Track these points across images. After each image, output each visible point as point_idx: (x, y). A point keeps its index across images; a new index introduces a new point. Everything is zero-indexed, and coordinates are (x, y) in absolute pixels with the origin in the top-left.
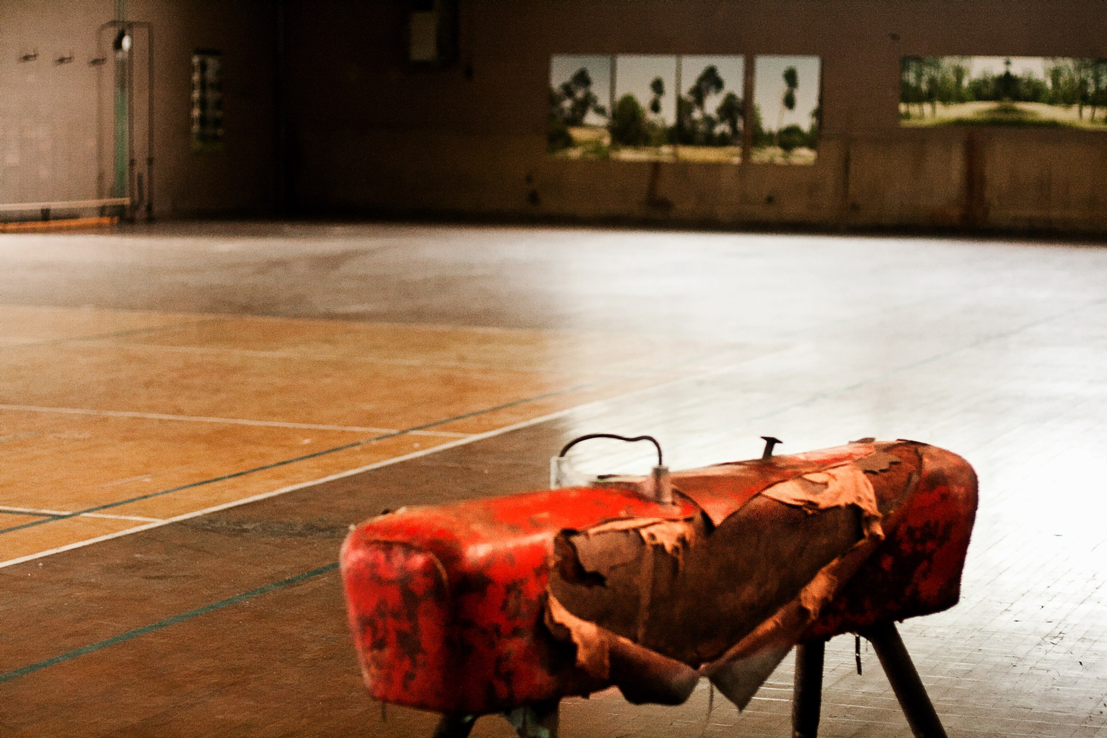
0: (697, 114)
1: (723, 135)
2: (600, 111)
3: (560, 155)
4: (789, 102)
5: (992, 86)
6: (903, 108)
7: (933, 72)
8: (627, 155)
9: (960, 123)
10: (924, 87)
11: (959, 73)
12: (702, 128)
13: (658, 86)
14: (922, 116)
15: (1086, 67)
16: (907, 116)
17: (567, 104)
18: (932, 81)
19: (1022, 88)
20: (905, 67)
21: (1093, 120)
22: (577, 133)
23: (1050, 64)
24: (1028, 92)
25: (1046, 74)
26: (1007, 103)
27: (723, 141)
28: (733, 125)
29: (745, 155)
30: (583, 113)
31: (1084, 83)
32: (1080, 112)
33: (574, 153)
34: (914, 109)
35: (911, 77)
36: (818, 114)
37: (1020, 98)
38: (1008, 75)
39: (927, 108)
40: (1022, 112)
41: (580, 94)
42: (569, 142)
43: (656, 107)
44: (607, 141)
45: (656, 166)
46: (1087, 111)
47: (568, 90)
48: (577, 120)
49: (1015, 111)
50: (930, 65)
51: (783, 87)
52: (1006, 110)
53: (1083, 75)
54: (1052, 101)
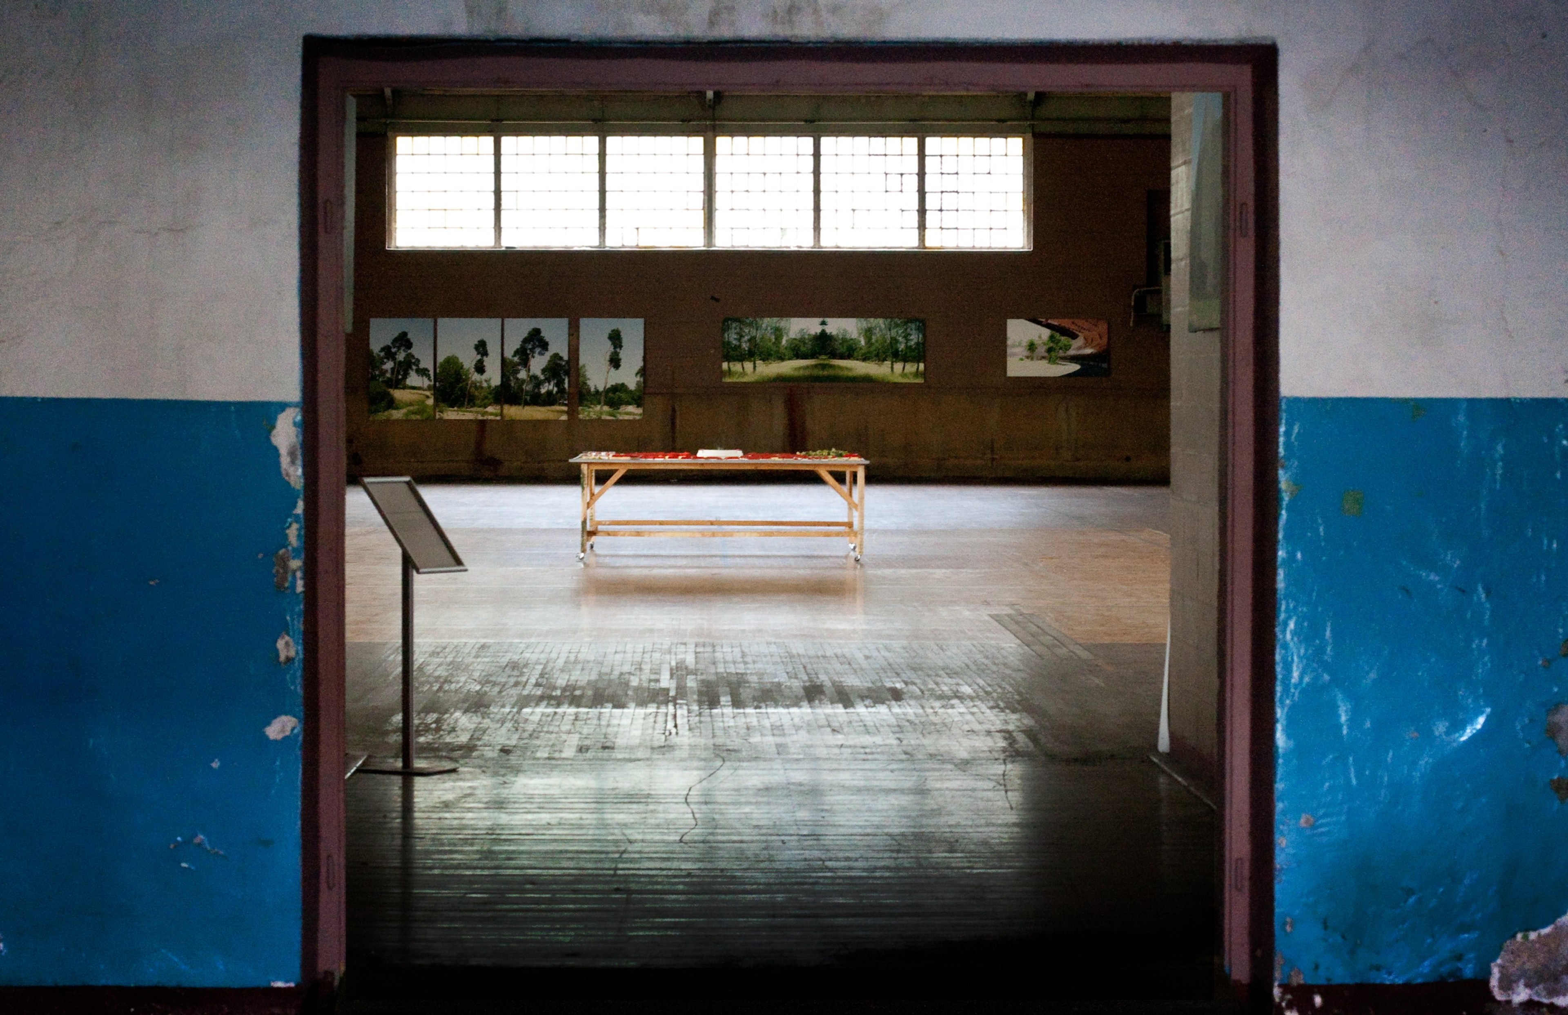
0: (522, 375)
1: (549, 393)
2: (423, 372)
3: (382, 416)
4: (615, 362)
5: (809, 345)
6: (725, 365)
7: (753, 332)
8: (452, 414)
9: (780, 379)
10: (745, 346)
11: (778, 332)
12: (528, 387)
13: (481, 348)
14: (744, 374)
15: (897, 325)
16: (730, 372)
17: (389, 365)
18: (752, 340)
19: (837, 345)
20: (725, 329)
21: (903, 375)
22: (398, 394)
23: (863, 323)
24: (843, 350)
25: (860, 334)
26: (823, 360)
27: (549, 400)
28: (559, 384)
29: (572, 413)
30: (406, 375)
31: (895, 341)
32: (892, 368)
33: (397, 415)
34: (736, 367)
35: (732, 337)
36: (643, 372)
37: (834, 355)
38: (823, 333)
39: (749, 366)
40: (840, 367)
41: (401, 356)
42: (391, 404)
43: (480, 368)
44: (430, 402)
45: (482, 424)
46: (899, 366)
47: (388, 352)
48: (398, 383)
49: (832, 367)
50: (750, 325)
51: (608, 347)
52: (824, 367)
53: (894, 333)
54: (865, 359)
